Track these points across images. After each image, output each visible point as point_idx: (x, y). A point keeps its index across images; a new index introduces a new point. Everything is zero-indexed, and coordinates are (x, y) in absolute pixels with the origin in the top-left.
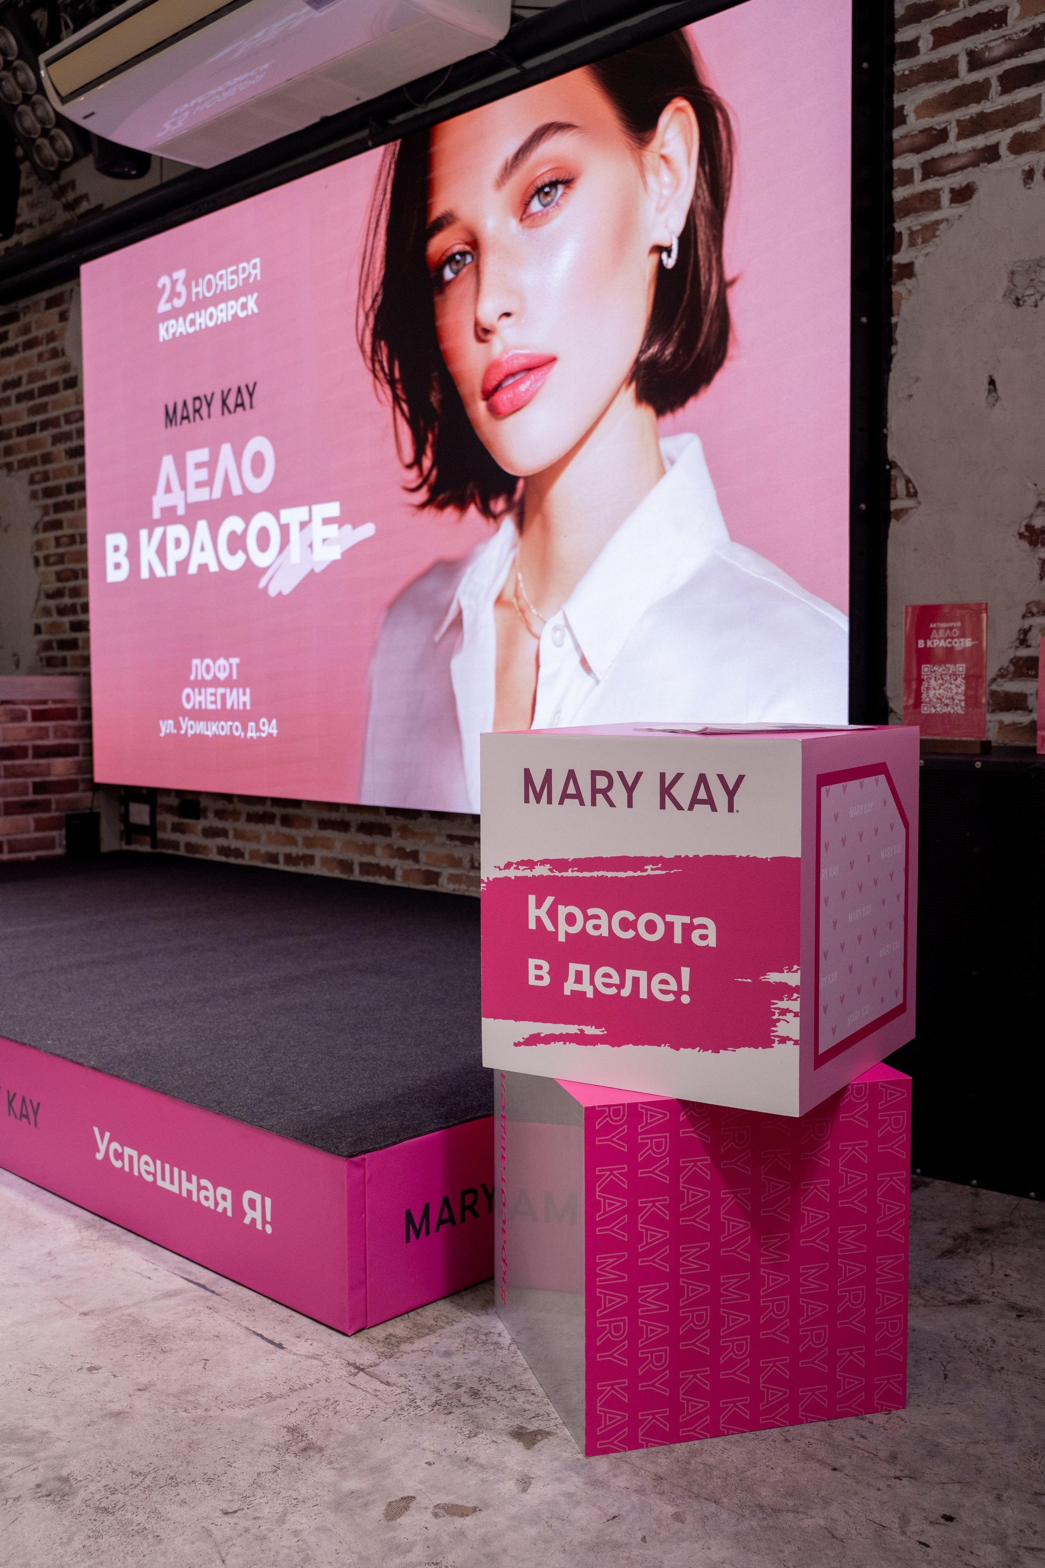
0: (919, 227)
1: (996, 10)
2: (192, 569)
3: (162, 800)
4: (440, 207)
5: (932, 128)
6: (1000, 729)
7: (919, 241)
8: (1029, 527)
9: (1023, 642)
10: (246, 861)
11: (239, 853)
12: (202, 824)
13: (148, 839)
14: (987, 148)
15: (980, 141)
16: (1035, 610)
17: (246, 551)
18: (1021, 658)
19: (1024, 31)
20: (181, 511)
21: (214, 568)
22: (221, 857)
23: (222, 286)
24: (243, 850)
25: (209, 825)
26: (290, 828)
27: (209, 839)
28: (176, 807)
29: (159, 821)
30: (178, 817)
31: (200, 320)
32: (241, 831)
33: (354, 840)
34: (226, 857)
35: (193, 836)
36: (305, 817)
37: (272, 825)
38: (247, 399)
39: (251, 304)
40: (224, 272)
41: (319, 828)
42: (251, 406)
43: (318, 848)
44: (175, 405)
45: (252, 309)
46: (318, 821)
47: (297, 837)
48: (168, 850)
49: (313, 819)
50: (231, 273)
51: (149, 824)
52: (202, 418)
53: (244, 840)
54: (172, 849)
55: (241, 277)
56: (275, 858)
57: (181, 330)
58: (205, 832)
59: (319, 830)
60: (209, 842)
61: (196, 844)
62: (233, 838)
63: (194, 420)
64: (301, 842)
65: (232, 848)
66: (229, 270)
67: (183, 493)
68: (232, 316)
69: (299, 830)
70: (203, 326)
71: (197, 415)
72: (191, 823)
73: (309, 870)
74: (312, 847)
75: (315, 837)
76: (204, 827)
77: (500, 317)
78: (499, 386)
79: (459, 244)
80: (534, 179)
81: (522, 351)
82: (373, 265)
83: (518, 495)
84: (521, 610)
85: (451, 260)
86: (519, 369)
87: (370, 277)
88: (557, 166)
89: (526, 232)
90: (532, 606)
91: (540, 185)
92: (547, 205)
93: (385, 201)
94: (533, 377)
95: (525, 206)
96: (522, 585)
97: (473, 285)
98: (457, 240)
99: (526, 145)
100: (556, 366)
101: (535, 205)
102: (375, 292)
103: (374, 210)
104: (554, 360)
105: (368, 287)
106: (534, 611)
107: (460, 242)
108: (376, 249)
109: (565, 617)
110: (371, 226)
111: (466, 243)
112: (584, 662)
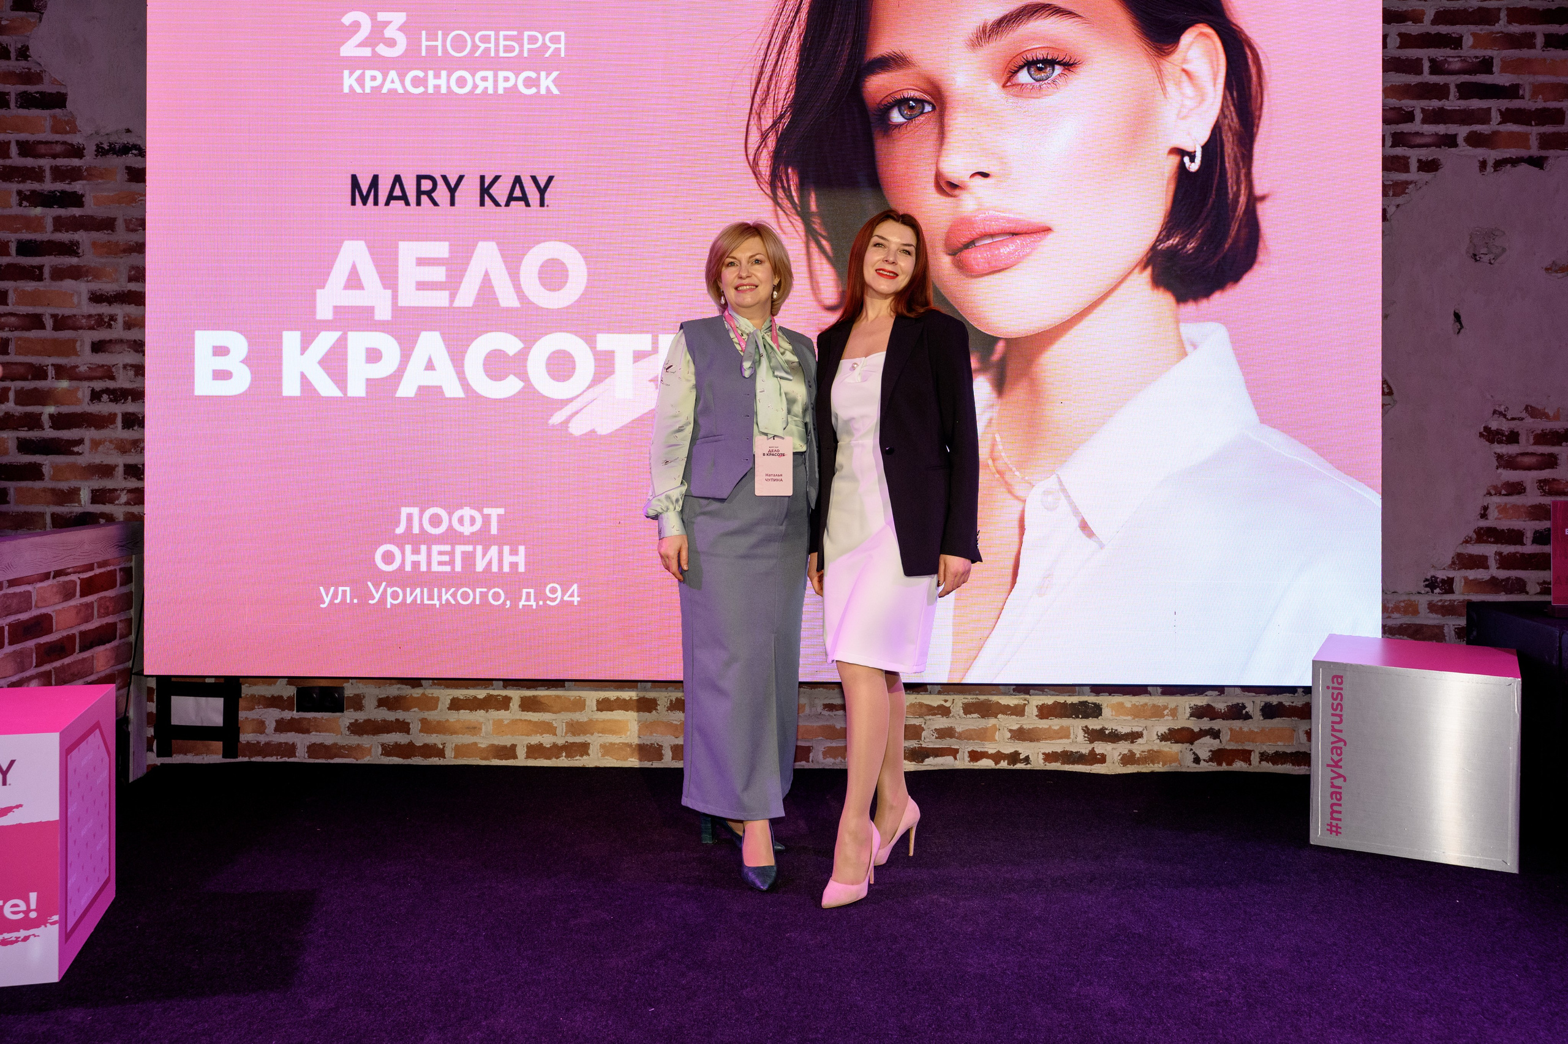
0: (1391, 183)
1: (1453, 35)
2: (407, 389)
3: (246, 690)
4: (883, 46)
5: (1400, 109)
6: (1465, 583)
7: (1391, 193)
8: (1486, 429)
9: (1484, 516)
11: (429, 750)
13: (219, 745)
14: (1446, 136)
15: (1442, 129)
16: (1493, 492)
17: (523, 376)
18: (1482, 528)
19: (1477, 57)
20: (384, 313)
21: (453, 390)
22: (391, 758)
23: (488, 49)
24: (441, 747)
25: (366, 718)
26: (539, 714)
27: (365, 736)
28: (288, 697)
29: (246, 718)
30: (293, 710)
31: (437, 82)
32: (439, 722)
33: (665, 719)
34: (404, 758)
35: (328, 734)
36: (573, 698)
37: (503, 711)
38: (533, 195)
39: (547, 82)
40: (492, 33)
41: (598, 710)
42: (542, 204)
43: (596, 734)
44: (375, 178)
45: (548, 89)
46: (598, 701)
47: (554, 722)
48: (264, 758)
49: (587, 699)
50: (506, 38)
51: (222, 725)
52: (435, 204)
53: (444, 734)
54: (277, 756)
55: (526, 46)
56: (510, 751)
57: (393, 86)
58: (357, 728)
59: (599, 712)
60: (366, 741)
61: (335, 744)
62: (421, 731)
63: (419, 203)
64: (561, 728)
65: (418, 745)
66: (502, 33)
67: (389, 292)
68: (505, 89)
69: (558, 715)
70: (444, 90)
71: (424, 198)
72: (322, 718)
73: (577, 762)
74: (585, 733)
75: (591, 720)
76: (353, 721)
77: (973, 175)
78: (971, 244)
79: (914, 90)
80: (1022, 51)
81: (1004, 215)
82: (776, 83)
83: (996, 356)
84: (999, 472)
85: (901, 103)
86: (1000, 231)
87: (771, 95)
88: (1054, 46)
89: (1011, 100)
90: (1014, 469)
91: (1031, 59)
92: (1040, 80)
93: (797, 19)
94: (1018, 242)
95: (1011, 74)
96: (1000, 447)
97: (934, 136)
98: (911, 85)
99: (1012, 15)
100: (1050, 237)
101: (1024, 77)
102: (779, 113)
103: (779, 25)
104: (1048, 230)
105: (767, 105)
106: (1017, 473)
107: (915, 88)
108: (782, 67)
109: (1060, 481)
110: (773, 41)
111: (925, 92)
112: (1084, 526)
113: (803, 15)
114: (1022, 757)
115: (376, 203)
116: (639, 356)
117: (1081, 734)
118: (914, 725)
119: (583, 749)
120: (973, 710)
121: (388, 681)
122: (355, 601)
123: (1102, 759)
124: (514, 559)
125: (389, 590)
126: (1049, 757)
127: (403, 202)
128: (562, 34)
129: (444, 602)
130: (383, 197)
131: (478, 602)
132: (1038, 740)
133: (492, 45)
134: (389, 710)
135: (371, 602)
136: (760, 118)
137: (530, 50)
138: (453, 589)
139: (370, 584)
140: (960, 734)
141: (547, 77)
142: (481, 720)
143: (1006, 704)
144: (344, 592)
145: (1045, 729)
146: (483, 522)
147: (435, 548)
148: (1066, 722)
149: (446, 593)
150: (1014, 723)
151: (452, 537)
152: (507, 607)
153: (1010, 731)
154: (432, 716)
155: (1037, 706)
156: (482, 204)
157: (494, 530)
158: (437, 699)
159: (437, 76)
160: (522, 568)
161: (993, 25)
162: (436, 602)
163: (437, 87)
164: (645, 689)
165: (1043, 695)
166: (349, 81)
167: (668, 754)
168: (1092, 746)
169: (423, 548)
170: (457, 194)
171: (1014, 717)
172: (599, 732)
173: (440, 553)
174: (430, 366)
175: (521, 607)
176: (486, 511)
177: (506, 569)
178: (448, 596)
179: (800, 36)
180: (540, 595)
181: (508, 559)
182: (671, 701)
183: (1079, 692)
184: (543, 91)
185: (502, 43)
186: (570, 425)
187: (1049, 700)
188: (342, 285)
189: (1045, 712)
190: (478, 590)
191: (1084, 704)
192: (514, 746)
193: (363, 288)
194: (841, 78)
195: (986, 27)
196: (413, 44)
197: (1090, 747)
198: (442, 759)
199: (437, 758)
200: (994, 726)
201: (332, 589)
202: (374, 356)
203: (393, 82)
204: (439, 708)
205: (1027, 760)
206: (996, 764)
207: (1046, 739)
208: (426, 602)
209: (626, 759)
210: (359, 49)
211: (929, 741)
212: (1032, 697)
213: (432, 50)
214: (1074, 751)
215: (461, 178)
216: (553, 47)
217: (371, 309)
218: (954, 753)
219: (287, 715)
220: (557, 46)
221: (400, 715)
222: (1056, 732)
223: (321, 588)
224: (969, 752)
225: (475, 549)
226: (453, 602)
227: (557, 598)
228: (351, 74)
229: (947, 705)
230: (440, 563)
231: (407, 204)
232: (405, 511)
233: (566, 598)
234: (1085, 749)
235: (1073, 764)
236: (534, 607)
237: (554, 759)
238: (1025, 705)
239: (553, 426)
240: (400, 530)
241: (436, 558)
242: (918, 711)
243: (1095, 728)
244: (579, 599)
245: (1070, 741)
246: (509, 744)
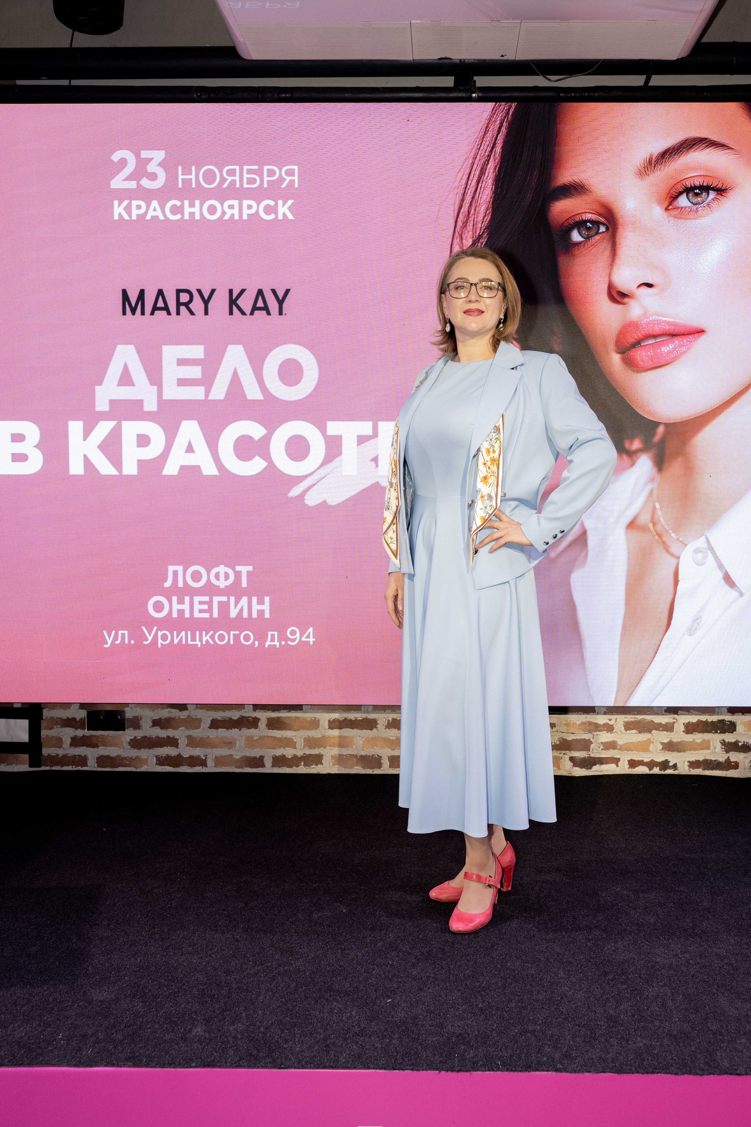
2: (171, 469)
4: (567, 176)
10: (211, 768)
11: (194, 761)
12: (129, 734)
13: (26, 757)
17: (267, 458)
20: (151, 407)
21: (210, 469)
22: (163, 767)
23: (233, 182)
24: (204, 758)
25: (143, 735)
26: (282, 731)
27: (143, 750)
28: (81, 719)
29: (47, 736)
30: (85, 729)
31: (192, 210)
32: (201, 739)
33: (383, 736)
34: (174, 767)
35: (112, 748)
36: (309, 719)
37: (253, 730)
38: (273, 305)
39: (284, 209)
40: (237, 168)
41: (330, 728)
42: (281, 313)
43: (328, 747)
44: (142, 293)
45: (284, 214)
46: (329, 721)
47: (294, 738)
48: (62, 767)
49: (321, 720)
50: (249, 171)
51: (28, 741)
52: (192, 313)
53: (206, 748)
54: (73, 765)
55: (266, 179)
56: (259, 762)
57: (155, 214)
58: (136, 744)
59: (331, 730)
60: (143, 753)
61: (119, 756)
62: (187, 745)
63: (178, 313)
64: (300, 743)
65: (185, 756)
66: (245, 168)
67: (155, 387)
68: (249, 215)
69: (298, 732)
70: (197, 217)
71: (183, 309)
72: (108, 735)
73: (313, 769)
74: (319, 746)
75: (324, 737)
76: (133, 738)
77: (640, 286)
78: (637, 344)
79: (591, 213)
80: (682, 178)
81: (665, 319)
82: (476, 208)
83: (657, 438)
84: (660, 535)
85: (580, 225)
86: (662, 333)
87: (471, 219)
88: (709, 174)
89: (672, 220)
90: (671, 532)
91: (690, 186)
92: (697, 204)
93: (493, 154)
94: (677, 342)
95: (672, 199)
96: (659, 513)
97: (608, 253)
98: (588, 209)
99: (674, 148)
100: (703, 338)
101: (683, 201)
102: (477, 234)
103: (478, 159)
104: (701, 331)
105: (468, 227)
106: (673, 535)
107: (592, 212)
108: (481, 195)
109: (708, 541)
110: (473, 173)
111: (600, 215)
112: (728, 579)
113: (498, 149)
114: (671, 764)
115: (143, 313)
116: (362, 440)
117: (719, 745)
118: (585, 739)
119: (318, 759)
120: (631, 727)
121: (160, 706)
122: (132, 642)
123: (736, 766)
124: (261, 607)
125: (160, 634)
126: (693, 764)
127: (165, 312)
128: (296, 168)
129: (204, 643)
130: (148, 308)
131: (232, 643)
132: (684, 751)
133: (237, 178)
134: (161, 728)
135: (145, 643)
136: (462, 239)
137: (268, 181)
138: (211, 632)
139: (144, 628)
140: (621, 746)
141: (284, 204)
142: (236, 736)
143: (659, 722)
144: (123, 635)
145: (690, 742)
146: (236, 577)
147: (197, 599)
148: (707, 736)
149: (206, 635)
150: (665, 737)
151: (210, 590)
152: (256, 646)
153: (662, 743)
154: (196, 733)
155: (684, 724)
156: (231, 313)
157: (244, 584)
158: (200, 720)
159: (192, 205)
160: (267, 615)
161: (657, 156)
162: (198, 642)
163: (192, 214)
164: (367, 712)
165: (689, 714)
166: (118, 210)
167: (386, 763)
168: (728, 755)
169: (187, 599)
170: (210, 305)
171: (665, 732)
172: (330, 746)
173: (201, 603)
174: (190, 449)
175: (267, 646)
176: (238, 568)
177: (255, 615)
178: (208, 637)
179: (495, 168)
180: (283, 637)
181: (256, 607)
182: (389, 721)
183: (718, 713)
184: (280, 217)
185: (246, 176)
186: (306, 497)
187: (693, 719)
188: (116, 382)
189: (690, 729)
190: (232, 633)
191: (722, 721)
192: (262, 758)
193: (134, 385)
194: (530, 204)
195: (652, 158)
196: (171, 177)
197: (726, 756)
198: (204, 768)
199: (201, 767)
200: (649, 740)
201: (114, 632)
202: (143, 441)
203: (155, 210)
204: (202, 727)
205: (675, 766)
206: (650, 769)
207: (690, 750)
208: (190, 642)
209: (352, 767)
210: (126, 182)
211: (596, 752)
212: (680, 716)
213: (187, 182)
214: (713, 759)
215: (213, 291)
216: (288, 179)
217: (141, 402)
218: (616, 761)
219: (80, 733)
220: (292, 178)
221: (170, 733)
222: (699, 744)
223: (105, 632)
224: (628, 761)
225: (229, 599)
226: (212, 643)
227: (296, 639)
228: (119, 205)
229: (611, 723)
230: (201, 611)
231: (169, 313)
232: (171, 569)
233: (303, 639)
234: (721, 757)
235: (712, 770)
236: (278, 646)
237: (294, 768)
238: (674, 723)
239: (292, 498)
240: (168, 584)
241: (197, 607)
242: (588, 728)
243: (730, 741)
244: (314, 640)
245: (710, 751)
246: (258, 756)
